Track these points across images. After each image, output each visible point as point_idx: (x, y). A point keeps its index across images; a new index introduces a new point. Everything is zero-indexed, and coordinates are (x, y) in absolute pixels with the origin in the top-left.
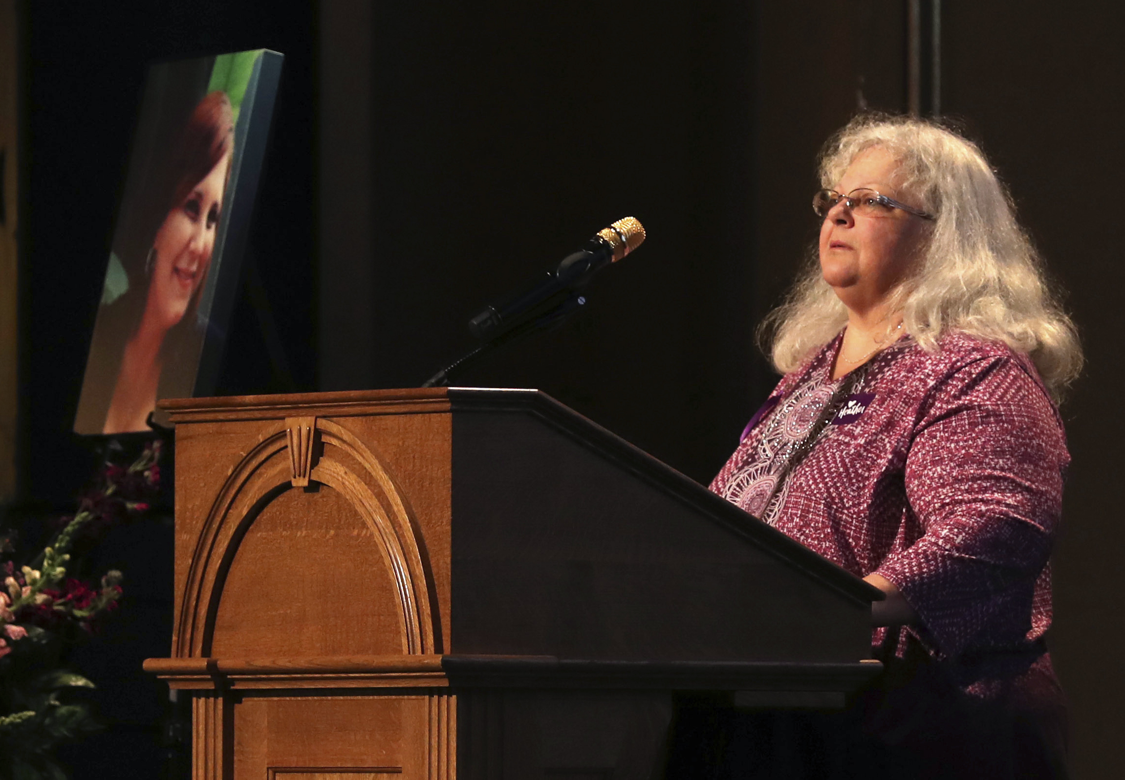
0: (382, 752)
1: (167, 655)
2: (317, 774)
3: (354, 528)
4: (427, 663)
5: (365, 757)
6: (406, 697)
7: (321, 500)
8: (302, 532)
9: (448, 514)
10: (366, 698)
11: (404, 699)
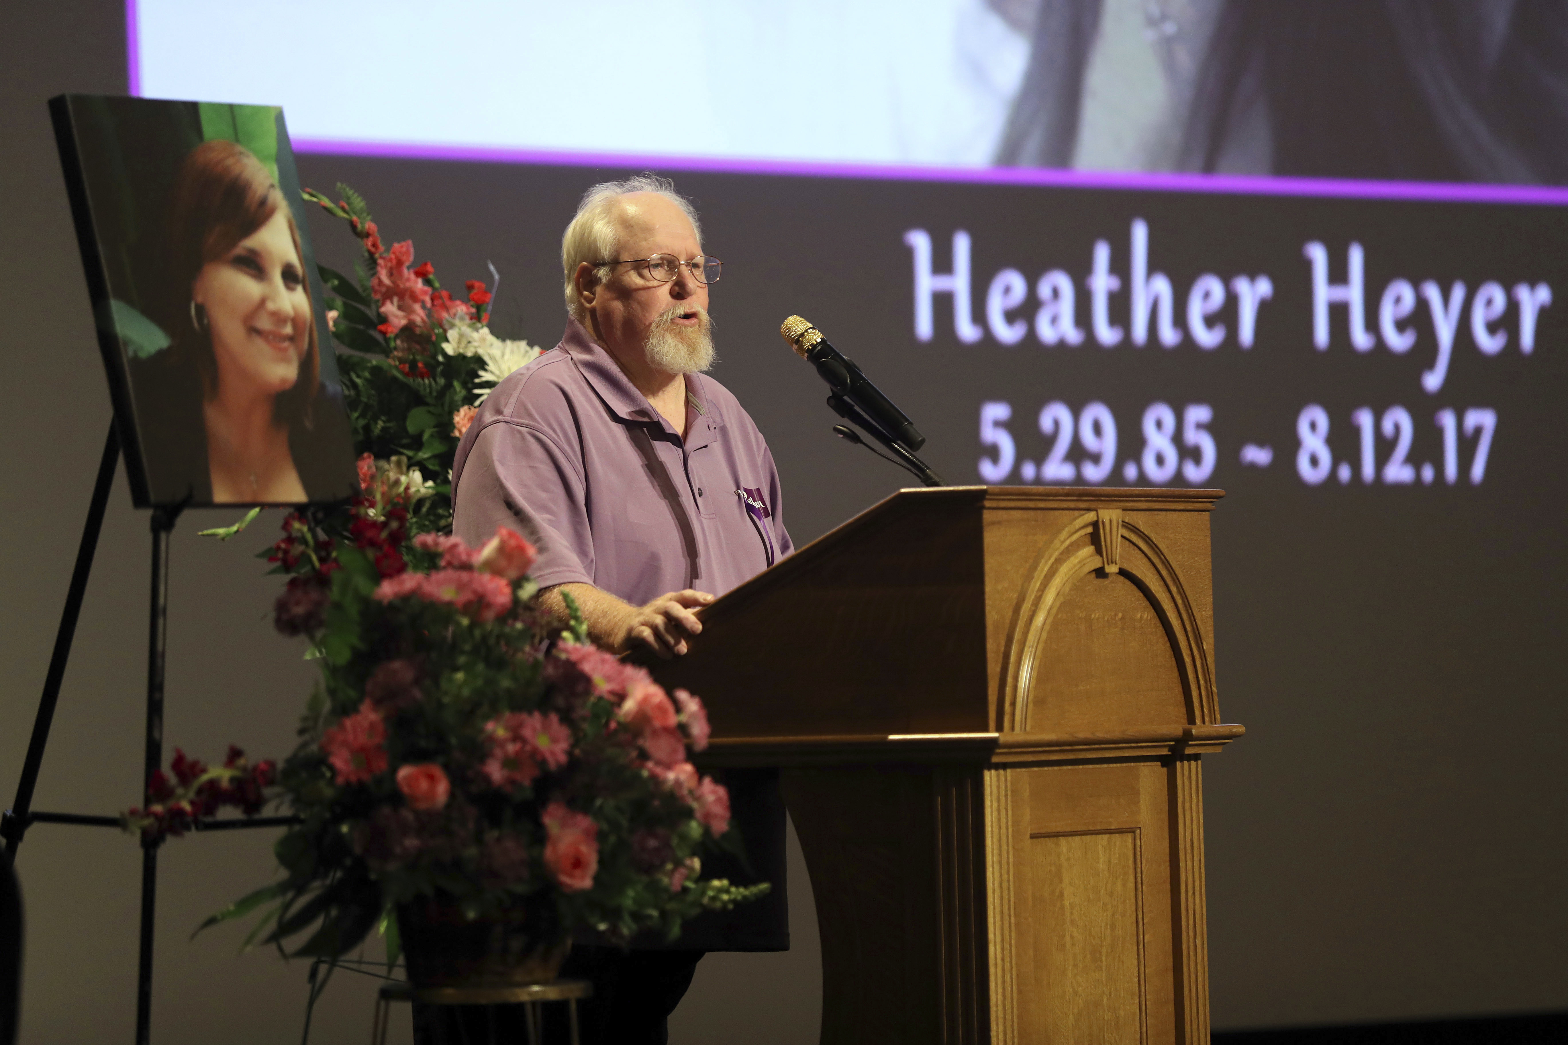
0: (1125, 814)
1: (986, 730)
2: (1061, 838)
3: (1138, 611)
4: (1235, 732)
5: (1111, 820)
6: (1142, 764)
7: (1110, 586)
8: (1096, 614)
9: (1210, 599)
10: (1111, 765)
11: (1141, 766)
